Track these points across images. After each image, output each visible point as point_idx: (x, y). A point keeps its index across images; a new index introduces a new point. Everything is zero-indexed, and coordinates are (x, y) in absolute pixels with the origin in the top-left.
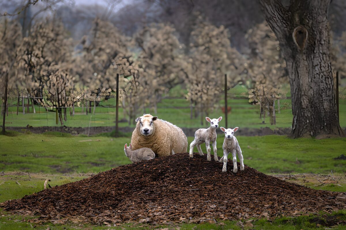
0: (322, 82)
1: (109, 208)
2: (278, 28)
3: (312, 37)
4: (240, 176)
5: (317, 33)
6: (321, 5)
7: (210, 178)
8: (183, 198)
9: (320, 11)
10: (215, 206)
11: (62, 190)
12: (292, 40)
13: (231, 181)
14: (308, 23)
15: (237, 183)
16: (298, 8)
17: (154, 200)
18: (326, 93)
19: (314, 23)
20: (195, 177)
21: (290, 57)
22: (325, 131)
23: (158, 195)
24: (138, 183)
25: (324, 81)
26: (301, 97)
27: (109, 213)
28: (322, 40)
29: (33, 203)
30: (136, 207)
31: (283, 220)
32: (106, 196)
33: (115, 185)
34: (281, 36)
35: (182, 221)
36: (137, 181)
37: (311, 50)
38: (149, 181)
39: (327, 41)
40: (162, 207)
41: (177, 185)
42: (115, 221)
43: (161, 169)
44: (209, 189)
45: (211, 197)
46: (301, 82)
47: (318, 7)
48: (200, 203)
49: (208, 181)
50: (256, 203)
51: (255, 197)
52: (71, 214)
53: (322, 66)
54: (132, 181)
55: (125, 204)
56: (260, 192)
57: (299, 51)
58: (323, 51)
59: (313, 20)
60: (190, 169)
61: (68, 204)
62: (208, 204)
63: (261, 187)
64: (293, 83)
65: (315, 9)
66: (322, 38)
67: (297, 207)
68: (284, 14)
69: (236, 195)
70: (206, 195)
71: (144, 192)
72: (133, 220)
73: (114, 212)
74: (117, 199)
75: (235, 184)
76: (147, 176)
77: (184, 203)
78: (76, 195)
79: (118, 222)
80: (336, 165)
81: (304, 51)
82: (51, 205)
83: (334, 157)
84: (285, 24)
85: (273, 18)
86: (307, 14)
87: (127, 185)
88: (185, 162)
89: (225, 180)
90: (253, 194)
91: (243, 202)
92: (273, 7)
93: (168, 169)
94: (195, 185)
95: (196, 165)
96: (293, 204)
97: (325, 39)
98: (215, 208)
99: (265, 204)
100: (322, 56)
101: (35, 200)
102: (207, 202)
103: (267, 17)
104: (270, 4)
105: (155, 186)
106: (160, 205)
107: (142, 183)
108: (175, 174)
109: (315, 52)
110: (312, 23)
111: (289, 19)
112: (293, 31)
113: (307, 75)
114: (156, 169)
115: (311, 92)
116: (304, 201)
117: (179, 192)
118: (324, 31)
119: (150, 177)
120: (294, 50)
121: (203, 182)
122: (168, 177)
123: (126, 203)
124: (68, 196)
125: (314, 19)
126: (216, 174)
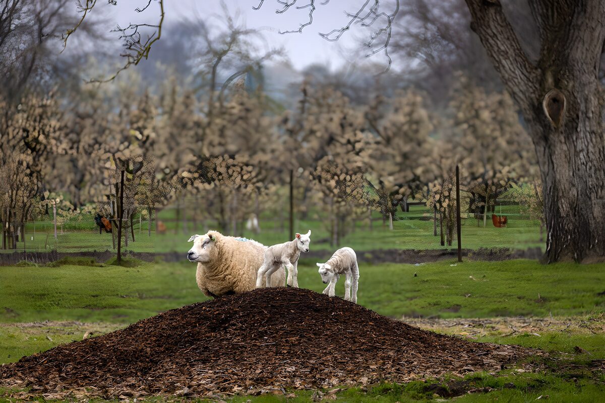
0: (590, 176)
1: (136, 374)
2: (521, 95)
3: (574, 107)
4: (344, 322)
5: (581, 100)
6: (586, 57)
7: (297, 325)
8: (250, 357)
9: (585, 66)
10: (294, 369)
11: (77, 348)
12: (543, 113)
13: (329, 330)
14: (567, 86)
15: (338, 332)
16: (552, 62)
17: (204, 362)
18: (597, 193)
19: (577, 85)
20: (275, 324)
21: (540, 138)
22: (595, 251)
23: (213, 353)
24: (189, 336)
25: (593, 175)
26: (557, 200)
27: (133, 382)
28: (590, 112)
29: (30, 368)
30: (177, 372)
31: (384, 389)
32: (137, 355)
33: (154, 339)
34: (527, 107)
35: (235, 391)
36: (188, 332)
37: (572, 127)
38: (206, 331)
39: (598, 113)
40: (215, 372)
41: (244, 338)
42: (138, 394)
43: (226, 314)
44: (292, 343)
45: (292, 354)
46: (558, 177)
47: (582, 61)
48: (273, 364)
49: (293, 331)
50: (358, 363)
51: (360, 354)
52: (78, 384)
53: (590, 151)
54: (180, 331)
55: (161, 368)
56: (370, 346)
57: (553, 129)
58: (590, 128)
59: (574, 82)
60: (270, 312)
61: (79, 369)
62: (284, 366)
63: (372, 338)
64: (546, 179)
65: (578, 64)
66: (588, 109)
67: (420, 368)
68: (530, 73)
69: (332, 352)
70: (285, 351)
71: (194, 349)
72: (166, 392)
73: (141, 380)
74: (151, 361)
75: (334, 334)
76: (204, 324)
77: (250, 364)
78: (94, 355)
79: (143, 396)
80: (597, 304)
81: (562, 129)
82: (55, 371)
83: (598, 291)
84: (531, 87)
85: (512, 79)
86: (565, 72)
87: (173, 339)
88: (264, 302)
89: (319, 329)
90: (359, 349)
91: (339, 362)
92: (513, 62)
93: (236, 312)
94: (272, 337)
95: (278, 306)
96: (415, 363)
97: (593, 110)
98: (293, 372)
99: (371, 365)
100: (590, 135)
101: (34, 364)
102: (285, 363)
103: (503, 77)
104: (509, 58)
105: (213, 340)
106: (212, 368)
107: (195, 335)
108: (245, 321)
109: (579, 130)
110: (574, 86)
111: (537, 80)
112: (543, 99)
113: (566, 166)
114: (219, 314)
115: (574, 192)
116: (437, 358)
117: (246, 348)
118: (592, 98)
119: (208, 326)
120: (546, 127)
121: (285, 332)
122: (234, 325)
123: (162, 366)
124: (83, 356)
125: (575, 79)
126: (308, 319)
